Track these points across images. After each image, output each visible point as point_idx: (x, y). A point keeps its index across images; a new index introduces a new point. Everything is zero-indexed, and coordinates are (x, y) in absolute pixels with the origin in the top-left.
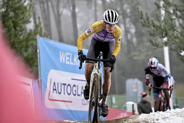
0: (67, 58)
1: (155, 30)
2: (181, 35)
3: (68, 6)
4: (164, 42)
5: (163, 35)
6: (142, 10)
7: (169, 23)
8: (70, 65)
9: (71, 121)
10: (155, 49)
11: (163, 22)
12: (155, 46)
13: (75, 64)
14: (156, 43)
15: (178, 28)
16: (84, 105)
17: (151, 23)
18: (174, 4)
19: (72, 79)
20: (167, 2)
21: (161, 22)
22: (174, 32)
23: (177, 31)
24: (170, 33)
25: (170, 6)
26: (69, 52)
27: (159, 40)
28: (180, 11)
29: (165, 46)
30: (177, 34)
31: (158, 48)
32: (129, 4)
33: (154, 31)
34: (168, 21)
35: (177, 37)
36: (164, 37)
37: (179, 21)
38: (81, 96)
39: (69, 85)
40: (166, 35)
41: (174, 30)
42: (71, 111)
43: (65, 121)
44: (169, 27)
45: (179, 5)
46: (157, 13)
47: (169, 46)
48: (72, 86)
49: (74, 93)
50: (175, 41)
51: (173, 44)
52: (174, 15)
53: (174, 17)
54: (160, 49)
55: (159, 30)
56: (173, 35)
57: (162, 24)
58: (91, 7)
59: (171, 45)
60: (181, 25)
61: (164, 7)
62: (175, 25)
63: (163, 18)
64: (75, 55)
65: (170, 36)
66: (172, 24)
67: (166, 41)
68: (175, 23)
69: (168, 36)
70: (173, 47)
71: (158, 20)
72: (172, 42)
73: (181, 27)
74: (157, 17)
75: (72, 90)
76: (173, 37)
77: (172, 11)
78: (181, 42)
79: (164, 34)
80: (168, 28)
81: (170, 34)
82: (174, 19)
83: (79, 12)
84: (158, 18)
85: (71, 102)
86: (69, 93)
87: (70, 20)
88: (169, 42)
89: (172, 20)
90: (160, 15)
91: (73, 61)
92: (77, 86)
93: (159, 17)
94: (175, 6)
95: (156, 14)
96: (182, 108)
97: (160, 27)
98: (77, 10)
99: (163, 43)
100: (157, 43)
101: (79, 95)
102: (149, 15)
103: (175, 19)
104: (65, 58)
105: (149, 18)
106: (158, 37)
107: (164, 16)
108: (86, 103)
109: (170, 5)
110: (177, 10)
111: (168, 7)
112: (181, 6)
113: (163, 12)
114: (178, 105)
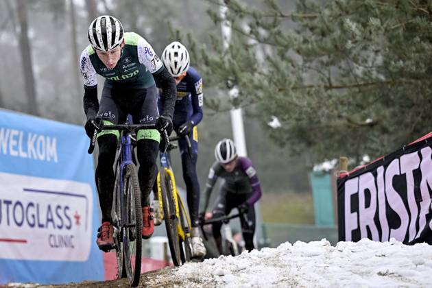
0: (13, 143)
1: (210, 72)
2: (270, 81)
3: (10, 24)
4: (231, 98)
5: (229, 82)
6: (180, 28)
7: (241, 56)
8: (19, 157)
9: (26, 284)
10: (212, 115)
11: (227, 52)
12: (211, 108)
13: (30, 156)
14: (213, 101)
15: (261, 66)
16: (55, 249)
17: (200, 56)
18: (250, 11)
19: (26, 190)
20: (236, 8)
21: (223, 54)
22: (253, 74)
23: (260, 73)
24: (245, 77)
25: (241, 17)
26: (15, 128)
27: (221, 94)
28: (265, 27)
29: (234, 108)
30: (259, 81)
31: (219, 113)
32: (149, 15)
33: (207, 74)
34: (238, 50)
35: (259, 87)
36: (230, 88)
37: (263, 50)
38: (47, 226)
39: (19, 203)
40: (236, 82)
41: (253, 71)
42: (25, 262)
43: (12, 285)
44: (242, 65)
45: (263, 13)
46: (214, 33)
47: (242, 107)
48: (25, 206)
49: (31, 221)
50: (256, 95)
51: (252, 102)
52: (253, 36)
53: (252, 41)
54: (222, 116)
55: (219, 71)
56: (252, 81)
57: (226, 59)
58: (62, 26)
59: (247, 105)
60: (268, 58)
61: (228, 18)
62: (256, 60)
63: (226, 45)
64: (30, 135)
65: (244, 84)
66: (248, 59)
67: (236, 96)
68: (254, 55)
69: (241, 84)
70: (253, 108)
71: (215, 49)
72: (249, 97)
73: (268, 63)
74: (213, 43)
75: (25, 214)
76: (250, 85)
77: (247, 29)
78: (270, 97)
79: (232, 81)
80: (239, 66)
81: (244, 80)
82: (252, 46)
83: (36, 38)
84: (216, 44)
85: (24, 241)
86: (19, 220)
87: (18, 58)
88: (242, 98)
89: (247, 47)
90: (219, 38)
91: (25, 150)
92: (38, 205)
93: (217, 41)
94: (254, 15)
95: (212, 37)
96: (276, 248)
97: (220, 66)
98: (31, 33)
99: (230, 101)
100: (216, 102)
101: (41, 226)
102: (194, 39)
103: (255, 44)
104: (8, 142)
105: (194, 45)
106: (217, 88)
107: (229, 39)
108: (58, 244)
109: (242, 14)
110: (258, 24)
111: (237, 19)
112: (266, 16)
113: (227, 31)
114: (269, 240)
